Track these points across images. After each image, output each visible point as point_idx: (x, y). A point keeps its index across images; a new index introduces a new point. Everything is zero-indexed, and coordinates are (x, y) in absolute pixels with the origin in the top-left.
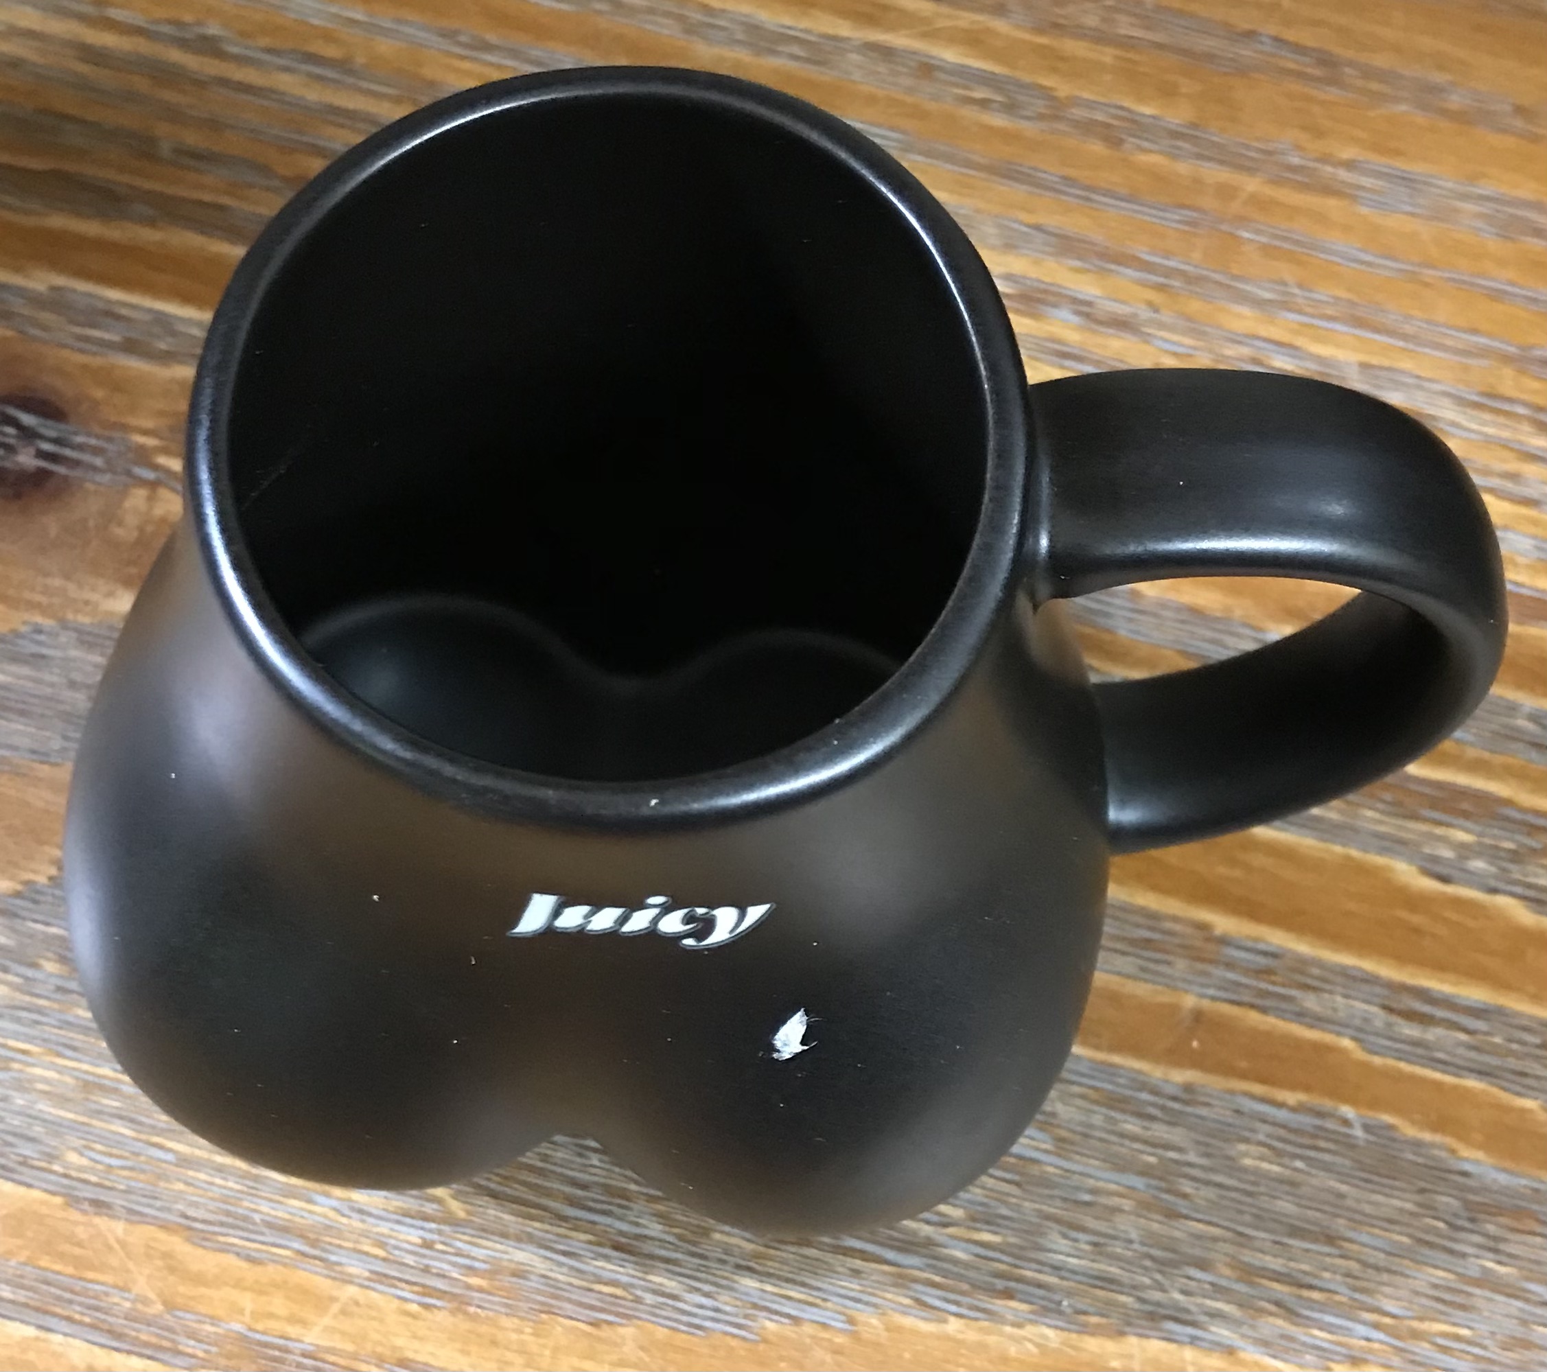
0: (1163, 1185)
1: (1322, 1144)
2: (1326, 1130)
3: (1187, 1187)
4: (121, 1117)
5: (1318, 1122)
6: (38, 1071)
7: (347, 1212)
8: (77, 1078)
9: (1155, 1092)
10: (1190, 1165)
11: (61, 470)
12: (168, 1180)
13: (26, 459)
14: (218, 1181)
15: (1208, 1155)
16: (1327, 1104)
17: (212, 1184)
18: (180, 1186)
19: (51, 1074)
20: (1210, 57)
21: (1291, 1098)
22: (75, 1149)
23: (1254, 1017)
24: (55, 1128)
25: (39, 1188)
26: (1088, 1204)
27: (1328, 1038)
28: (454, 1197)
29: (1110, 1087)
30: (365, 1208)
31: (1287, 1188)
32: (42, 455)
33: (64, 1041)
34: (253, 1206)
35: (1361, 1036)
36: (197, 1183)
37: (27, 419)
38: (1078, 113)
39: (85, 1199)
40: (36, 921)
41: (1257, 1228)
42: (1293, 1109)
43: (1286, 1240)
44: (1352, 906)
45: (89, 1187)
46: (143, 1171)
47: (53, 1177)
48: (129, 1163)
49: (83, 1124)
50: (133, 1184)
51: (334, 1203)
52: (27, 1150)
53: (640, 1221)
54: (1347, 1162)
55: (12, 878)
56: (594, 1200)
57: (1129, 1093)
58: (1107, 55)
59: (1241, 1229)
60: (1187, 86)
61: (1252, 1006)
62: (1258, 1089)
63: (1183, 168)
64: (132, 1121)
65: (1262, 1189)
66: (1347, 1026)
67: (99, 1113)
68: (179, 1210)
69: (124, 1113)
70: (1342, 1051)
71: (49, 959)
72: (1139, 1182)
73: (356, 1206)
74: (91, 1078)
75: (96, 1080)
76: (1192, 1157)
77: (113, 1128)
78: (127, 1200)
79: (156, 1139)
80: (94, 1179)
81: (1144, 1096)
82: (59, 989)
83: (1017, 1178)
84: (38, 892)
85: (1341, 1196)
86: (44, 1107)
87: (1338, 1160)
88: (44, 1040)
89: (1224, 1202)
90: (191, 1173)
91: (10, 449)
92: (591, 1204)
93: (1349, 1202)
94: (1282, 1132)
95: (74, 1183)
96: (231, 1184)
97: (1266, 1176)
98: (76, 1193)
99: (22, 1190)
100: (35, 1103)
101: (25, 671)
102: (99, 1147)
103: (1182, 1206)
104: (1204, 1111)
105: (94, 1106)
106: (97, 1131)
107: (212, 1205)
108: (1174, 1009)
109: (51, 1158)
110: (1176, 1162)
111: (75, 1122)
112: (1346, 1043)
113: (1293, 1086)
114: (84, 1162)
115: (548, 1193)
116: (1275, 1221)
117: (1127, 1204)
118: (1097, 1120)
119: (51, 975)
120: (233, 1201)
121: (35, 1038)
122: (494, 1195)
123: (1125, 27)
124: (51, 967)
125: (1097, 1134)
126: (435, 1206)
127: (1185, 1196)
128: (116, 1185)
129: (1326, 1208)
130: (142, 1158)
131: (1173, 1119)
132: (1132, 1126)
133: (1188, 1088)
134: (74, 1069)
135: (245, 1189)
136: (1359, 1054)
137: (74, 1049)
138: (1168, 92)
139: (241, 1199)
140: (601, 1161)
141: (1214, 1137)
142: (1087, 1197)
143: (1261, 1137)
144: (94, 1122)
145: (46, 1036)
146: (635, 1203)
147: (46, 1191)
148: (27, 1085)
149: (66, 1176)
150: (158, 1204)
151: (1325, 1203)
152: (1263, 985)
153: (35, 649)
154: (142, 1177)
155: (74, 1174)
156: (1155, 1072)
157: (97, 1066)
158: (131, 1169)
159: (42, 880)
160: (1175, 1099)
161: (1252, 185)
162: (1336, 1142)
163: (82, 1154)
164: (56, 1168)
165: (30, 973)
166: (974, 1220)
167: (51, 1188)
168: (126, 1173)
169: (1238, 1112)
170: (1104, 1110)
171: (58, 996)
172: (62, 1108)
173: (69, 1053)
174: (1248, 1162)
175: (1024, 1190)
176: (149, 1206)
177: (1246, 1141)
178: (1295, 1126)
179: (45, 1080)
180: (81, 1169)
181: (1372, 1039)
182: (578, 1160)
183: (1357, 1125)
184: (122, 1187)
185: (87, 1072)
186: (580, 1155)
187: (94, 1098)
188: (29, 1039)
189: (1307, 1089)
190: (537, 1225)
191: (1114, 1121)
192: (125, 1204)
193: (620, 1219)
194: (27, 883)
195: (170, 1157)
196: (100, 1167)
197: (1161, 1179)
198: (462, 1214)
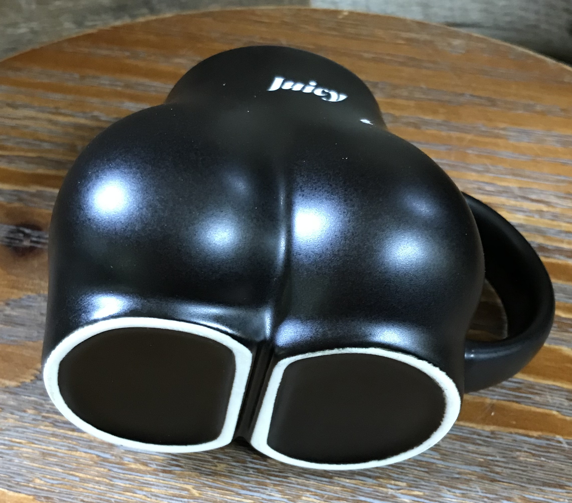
0: (488, 469)
1: (551, 450)
2: (552, 445)
3: (498, 469)
4: (57, 465)
5: (548, 442)
6: (24, 450)
7: (150, 496)
8: (40, 452)
9: (479, 435)
10: (497, 461)
11: (39, 246)
12: (76, 488)
13: (27, 243)
14: (96, 487)
15: (504, 457)
16: (550, 436)
17: (95, 488)
18: (81, 490)
19: (30, 450)
20: (449, 102)
21: (535, 434)
22: (39, 478)
23: (515, 406)
24: (31, 470)
25: (24, 493)
26: (458, 478)
27: (547, 411)
28: (194, 488)
29: (461, 434)
30: (157, 494)
31: (540, 468)
32: (32, 242)
33: (35, 438)
34: (111, 496)
35: (559, 410)
36: (88, 488)
37: (27, 231)
38: (404, 120)
39: (42, 496)
40: (25, 396)
41: (529, 484)
42: (537, 438)
43: (542, 488)
44: (548, 363)
45: (45, 492)
46: (66, 485)
47: (29, 489)
48: (61, 482)
49: (42, 468)
50: (62, 490)
51: (145, 493)
52: (19, 479)
53: (272, 494)
54: (563, 457)
55: (17, 381)
56: (252, 487)
57: (469, 436)
58: (412, 103)
59: (523, 484)
60: (441, 110)
61: (513, 401)
62: (521, 431)
63: (444, 133)
64: (62, 466)
65: (529, 469)
66: (554, 407)
67: (49, 464)
68: (80, 499)
69: (58, 463)
70: (554, 415)
71: (29, 409)
72: (478, 469)
73: (154, 494)
74: (45, 451)
75: (48, 452)
76: (498, 458)
77: (54, 469)
78: (60, 496)
79: (71, 472)
80: (46, 488)
81: (475, 437)
82: (34, 420)
83: (426, 470)
84: (26, 385)
85: (562, 470)
86: (26, 462)
87: (558, 456)
88: (27, 438)
89: (514, 475)
90: (86, 484)
91: (21, 241)
92: (251, 488)
93: (566, 472)
94: (533, 447)
95: (38, 491)
96: (102, 488)
97: (531, 464)
98: (39, 494)
99: (16, 494)
100: (23, 461)
101: (24, 311)
102: (48, 476)
103: (497, 477)
104: (500, 441)
105: (47, 461)
106: (48, 471)
107: (94, 496)
108: (483, 404)
109: (29, 481)
110: (492, 460)
111: (39, 467)
112: (555, 413)
113: (536, 430)
114: (42, 482)
115: (232, 485)
116: (536, 480)
117: (473, 478)
118: (457, 447)
119: (31, 414)
120: (103, 494)
121: (23, 437)
122: (210, 487)
123: (417, 95)
124: (30, 412)
125: (458, 452)
126: (186, 492)
127: (497, 473)
128: (55, 491)
129: (557, 474)
130: (66, 480)
131: (488, 444)
132: (471, 447)
133: (493, 432)
134: (39, 448)
135: (108, 489)
136: (560, 416)
137: (39, 441)
138: (435, 112)
139: (106, 494)
140: (253, 472)
141: (506, 450)
142: (457, 476)
143: (526, 450)
144: (47, 467)
145: (28, 436)
146: (268, 487)
147: (26, 494)
148: (20, 455)
149: (35, 488)
150: (72, 497)
151: (556, 472)
152: (517, 394)
153: (27, 303)
154: (66, 487)
155: (38, 487)
156: (478, 427)
157: (49, 446)
158: (61, 484)
159: (28, 381)
160: (488, 437)
161: (469, 137)
162: (557, 449)
163: (41, 480)
164: (31, 485)
165: (23, 414)
166: (410, 487)
167: (29, 493)
168: (59, 486)
169: (515, 441)
170: (459, 443)
171: (34, 422)
172: (34, 463)
173: (36, 442)
174: (521, 459)
175: (430, 474)
176: (69, 498)
177: (520, 451)
178: (538, 444)
179: (27, 453)
180: (40, 485)
181: (564, 410)
182: (244, 472)
183: (564, 442)
184: (57, 491)
185: (44, 449)
186: (245, 470)
187: (46, 458)
188: (21, 438)
189: (541, 430)
190: (229, 497)
191: (464, 447)
192: (59, 498)
193: (264, 493)
194: (22, 383)
195: (77, 479)
196: (48, 484)
197: (487, 467)
198: (197, 495)
